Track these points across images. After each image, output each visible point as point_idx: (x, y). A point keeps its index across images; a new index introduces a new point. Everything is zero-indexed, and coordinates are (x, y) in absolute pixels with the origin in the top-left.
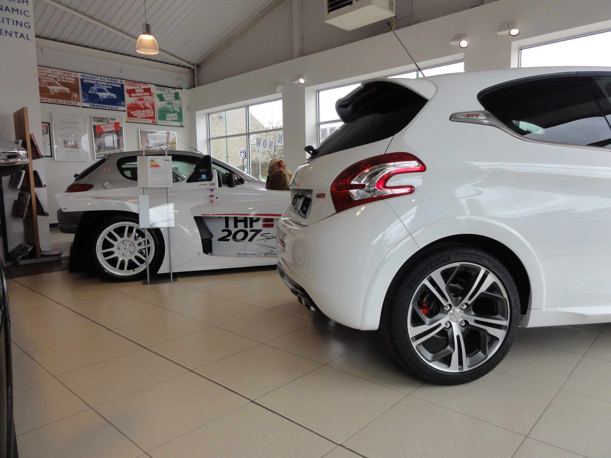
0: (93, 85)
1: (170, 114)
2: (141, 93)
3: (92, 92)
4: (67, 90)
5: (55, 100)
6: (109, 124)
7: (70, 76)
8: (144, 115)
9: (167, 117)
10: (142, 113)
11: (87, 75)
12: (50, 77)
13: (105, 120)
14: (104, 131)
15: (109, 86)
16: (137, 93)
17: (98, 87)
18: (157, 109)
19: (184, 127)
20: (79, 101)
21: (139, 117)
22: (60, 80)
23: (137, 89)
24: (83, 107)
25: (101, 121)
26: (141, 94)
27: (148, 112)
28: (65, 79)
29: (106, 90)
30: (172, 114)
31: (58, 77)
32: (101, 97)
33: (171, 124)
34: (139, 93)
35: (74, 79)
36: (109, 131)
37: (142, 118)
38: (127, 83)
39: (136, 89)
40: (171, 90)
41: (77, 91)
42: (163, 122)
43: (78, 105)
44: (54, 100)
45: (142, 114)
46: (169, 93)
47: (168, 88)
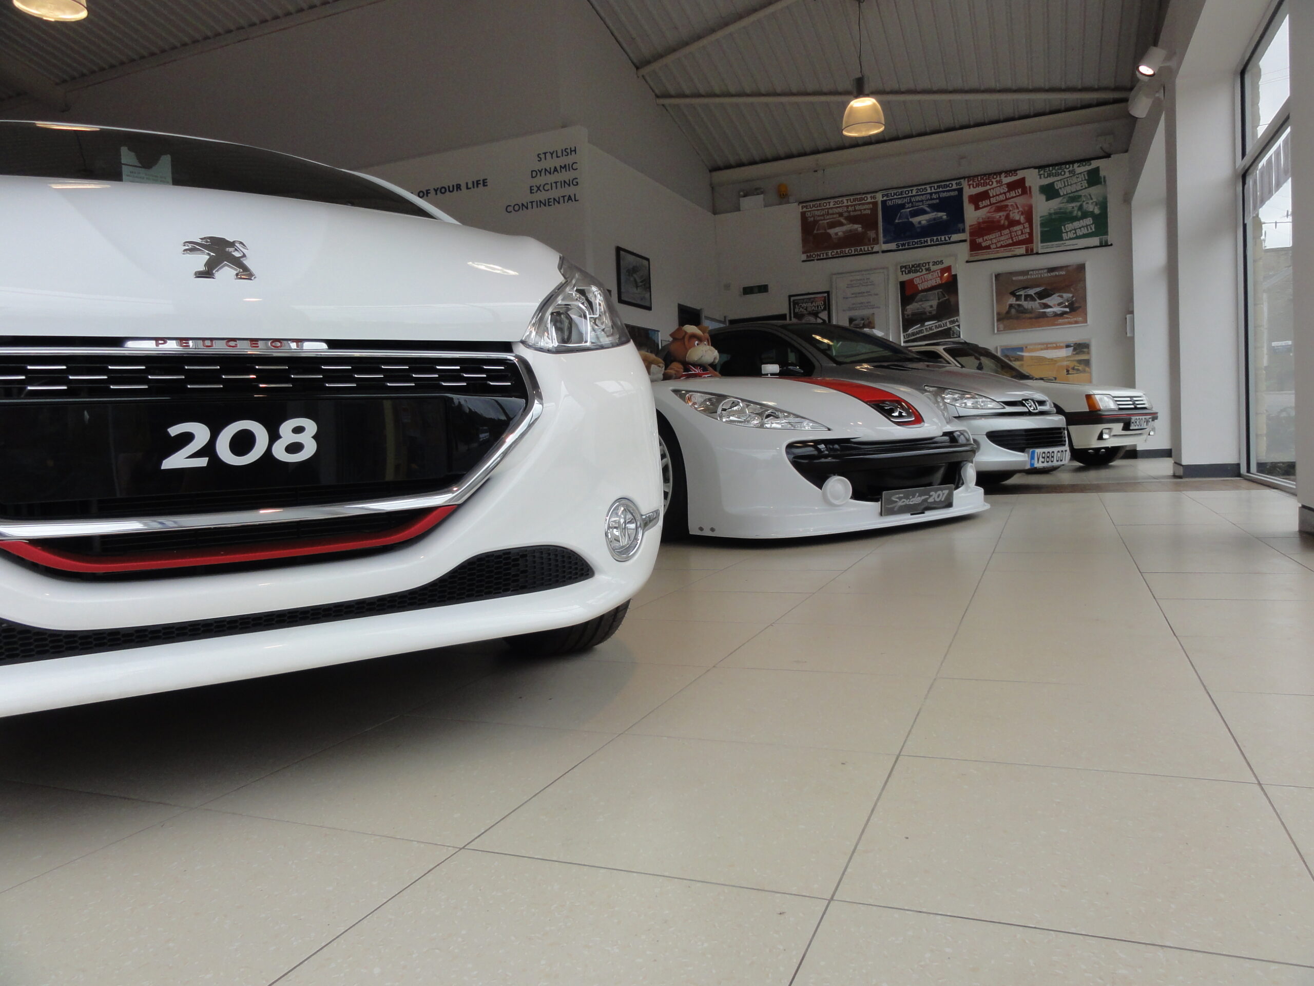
0: (903, 206)
1: (1073, 223)
2: (1001, 194)
3: (901, 221)
4: (858, 227)
5: (839, 251)
6: (929, 273)
7: (863, 202)
8: (1007, 239)
9: (1064, 231)
10: (1001, 236)
11: (892, 192)
12: (833, 214)
13: (923, 268)
14: (920, 289)
15: (934, 199)
16: (993, 197)
17: (912, 207)
18: (1039, 219)
19: (1111, 245)
20: (877, 243)
21: (995, 247)
22: (846, 214)
23: (993, 188)
24: (884, 252)
25: (916, 271)
26: (1002, 197)
27: (1016, 231)
28: (855, 210)
29: (928, 209)
30: (1078, 222)
31: (845, 209)
32: (917, 225)
33: (1073, 245)
34: (997, 195)
35: (871, 206)
36: (929, 286)
37: (1002, 246)
38: (971, 182)
39: (990, 189)
40: (1079, 166)
41: (875, 226)
42: (1053, 245)
43: (874, 250)
44: (837, 252)
45: (1002, 238)
46: (1071, 176)
47: (1071, 166)
